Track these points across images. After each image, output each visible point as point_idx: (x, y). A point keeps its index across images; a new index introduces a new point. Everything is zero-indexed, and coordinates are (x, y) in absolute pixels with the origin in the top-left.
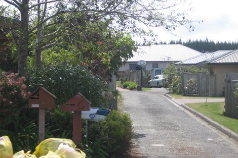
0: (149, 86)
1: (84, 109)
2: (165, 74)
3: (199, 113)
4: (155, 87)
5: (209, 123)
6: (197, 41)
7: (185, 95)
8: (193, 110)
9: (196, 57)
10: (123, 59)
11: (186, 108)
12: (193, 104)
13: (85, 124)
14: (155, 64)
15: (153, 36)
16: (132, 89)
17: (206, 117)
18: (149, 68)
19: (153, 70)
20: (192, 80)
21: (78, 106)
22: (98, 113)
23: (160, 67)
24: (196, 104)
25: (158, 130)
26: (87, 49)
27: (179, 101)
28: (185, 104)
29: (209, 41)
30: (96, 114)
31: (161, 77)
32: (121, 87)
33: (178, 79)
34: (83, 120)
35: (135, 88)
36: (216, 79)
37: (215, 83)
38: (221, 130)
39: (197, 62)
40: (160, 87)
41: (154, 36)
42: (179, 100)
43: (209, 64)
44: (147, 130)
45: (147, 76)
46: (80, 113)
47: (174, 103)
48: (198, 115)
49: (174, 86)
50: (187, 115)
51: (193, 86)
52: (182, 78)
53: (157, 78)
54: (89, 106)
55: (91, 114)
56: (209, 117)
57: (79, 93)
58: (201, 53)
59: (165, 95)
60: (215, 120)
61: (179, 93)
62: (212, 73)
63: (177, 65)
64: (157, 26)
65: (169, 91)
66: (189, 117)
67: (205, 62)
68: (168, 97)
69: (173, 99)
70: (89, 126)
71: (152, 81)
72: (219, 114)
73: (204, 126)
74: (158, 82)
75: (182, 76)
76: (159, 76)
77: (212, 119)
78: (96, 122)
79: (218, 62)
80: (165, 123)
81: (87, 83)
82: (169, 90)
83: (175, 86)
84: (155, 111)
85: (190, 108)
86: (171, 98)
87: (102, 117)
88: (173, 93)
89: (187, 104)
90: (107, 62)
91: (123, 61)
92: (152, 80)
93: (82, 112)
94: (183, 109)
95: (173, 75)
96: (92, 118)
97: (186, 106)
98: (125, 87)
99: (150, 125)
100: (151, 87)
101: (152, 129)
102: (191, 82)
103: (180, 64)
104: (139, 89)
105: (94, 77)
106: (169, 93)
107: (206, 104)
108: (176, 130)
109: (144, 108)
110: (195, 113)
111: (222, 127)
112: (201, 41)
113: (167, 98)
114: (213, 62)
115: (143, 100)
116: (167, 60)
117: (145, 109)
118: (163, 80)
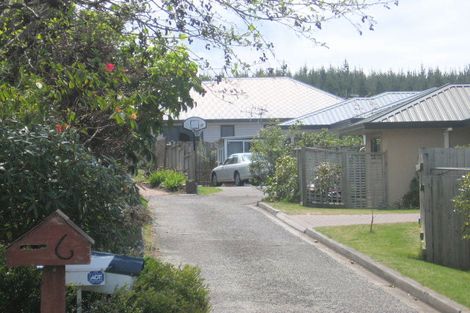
0: (214, 181)
1: (71, 258)
2: (257, 151)
3: (359, 255)
4: (229, 184)
5: (391, 281)
6: (323, 72)
7: (308, 204)
8: (341, 245)
9: (329, 108)
10: (167, 112)
11: (319, 240)
12: (336, 227)
13: (74, 301)
14: (227, 126)
15: (260, 46)
16: (172, 189)
17: (379, 266)
18: (211, 136)
19: (222, 141)
20: (326, 165)
21: (56, 249)
22: (113, 268)
23: (240, 134)
24: (344, 228)
25: (262, 303)
26: (71, 85)
27: (298, 221)
28: (317, 229)
29: (351, 70)
30: (108, 271)
31: (244, 160)
32: (146, 185)
33: (291, 164)
34: (69, 288)
35: (181, 187)
36: (386, 164)
37: (385, 174)
38: (428, 303)
39: (333, 122)
40: (242, 183)
41: (264, 46)
42: (296, 217)
43: (370, 126)
44: (232, 304)
45: (208, 155)
46: (61, 270)
47: (284, 225)
48: (355, 260)
49: (279, 183)
50: (328, 259)
51: (328, 180)
52: (302, 162)
53: (234, 160)
54: (87, 251)
55: (92, 273)
56: (389, 266)
57: (58, 211)
58: (340, 100)
59: (258, 205)
60: (406, 275)
61: (295, 200)
62: (375, 148)
63: (286, 127)
64: (271, 18)
65: (267, 195)
66: (334, 264)
67: (353, 120)
68: (265, 209)
69: (281, 215)
70: (85, 305)
71: (222, 170)
72: (410, 257)
73: (379, 290)
74: (236, 173)
75: (300, 155)
76: (239, 155)
77: (399, 270)
78: (109, 296)
79: (392, 120)
80: (274, 283)
81: (76, 179)
82: (269, 191)
83: (283, 180)
84: (241, 249)
85: (331, 240)
86: (274, 213)
87: (125, 281)
88: (278, 199)
89: (322, 230)
90: (128, 119)
91: (165, 118)
92: (220, 167)
93: (68, 267)
94: (311, 242)
95: (278, 154)
96: (96, 283)
97: (320, 234)
98: (155, 185)
99: (236, 289)
100: (219, 184)
101: (243, 299)
102: (325, 171)
103: (294, 127)
104: (191, 189)
105: (96, 163)
106: (267, 200)
107: (372, 230)
108: (311, 304)
109: (213, 239)
110: (346, 255)
111: (432, 294)
112: (332, 71)
113: (265, 213)
114: (380, 120)
115: (206, 217)
116: (258, 117)
117: (216, 243)
118: (252, 166)
